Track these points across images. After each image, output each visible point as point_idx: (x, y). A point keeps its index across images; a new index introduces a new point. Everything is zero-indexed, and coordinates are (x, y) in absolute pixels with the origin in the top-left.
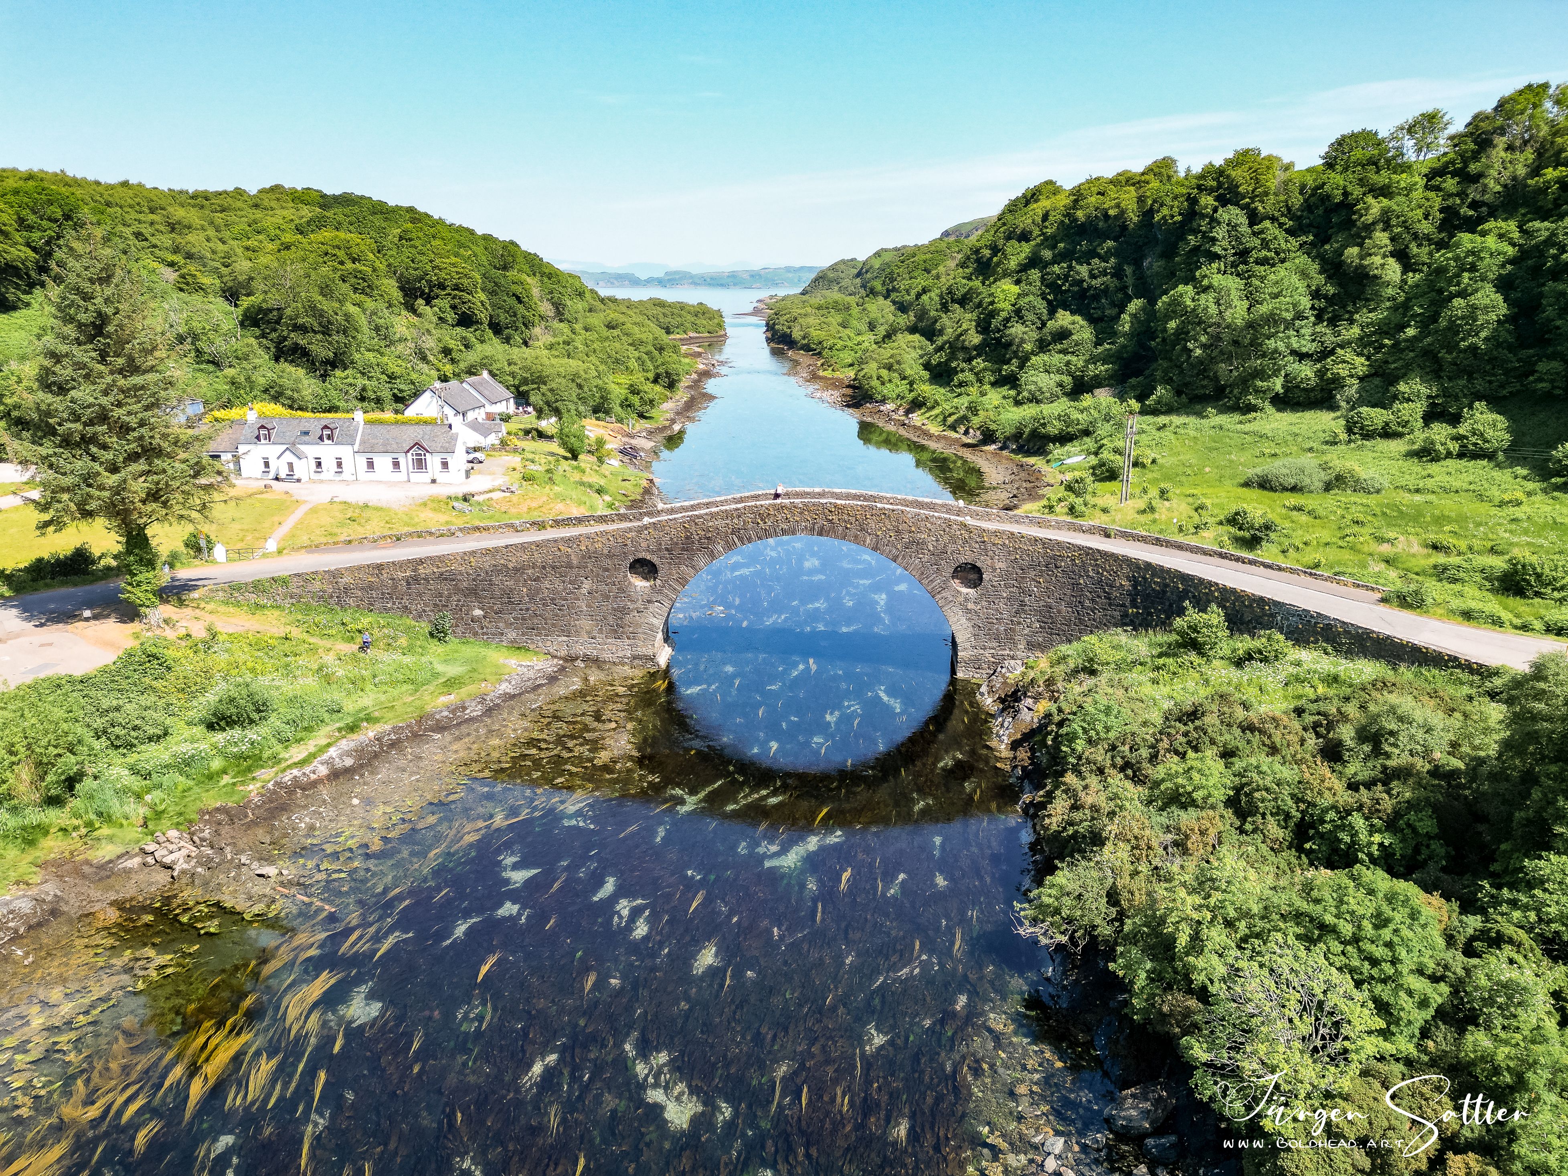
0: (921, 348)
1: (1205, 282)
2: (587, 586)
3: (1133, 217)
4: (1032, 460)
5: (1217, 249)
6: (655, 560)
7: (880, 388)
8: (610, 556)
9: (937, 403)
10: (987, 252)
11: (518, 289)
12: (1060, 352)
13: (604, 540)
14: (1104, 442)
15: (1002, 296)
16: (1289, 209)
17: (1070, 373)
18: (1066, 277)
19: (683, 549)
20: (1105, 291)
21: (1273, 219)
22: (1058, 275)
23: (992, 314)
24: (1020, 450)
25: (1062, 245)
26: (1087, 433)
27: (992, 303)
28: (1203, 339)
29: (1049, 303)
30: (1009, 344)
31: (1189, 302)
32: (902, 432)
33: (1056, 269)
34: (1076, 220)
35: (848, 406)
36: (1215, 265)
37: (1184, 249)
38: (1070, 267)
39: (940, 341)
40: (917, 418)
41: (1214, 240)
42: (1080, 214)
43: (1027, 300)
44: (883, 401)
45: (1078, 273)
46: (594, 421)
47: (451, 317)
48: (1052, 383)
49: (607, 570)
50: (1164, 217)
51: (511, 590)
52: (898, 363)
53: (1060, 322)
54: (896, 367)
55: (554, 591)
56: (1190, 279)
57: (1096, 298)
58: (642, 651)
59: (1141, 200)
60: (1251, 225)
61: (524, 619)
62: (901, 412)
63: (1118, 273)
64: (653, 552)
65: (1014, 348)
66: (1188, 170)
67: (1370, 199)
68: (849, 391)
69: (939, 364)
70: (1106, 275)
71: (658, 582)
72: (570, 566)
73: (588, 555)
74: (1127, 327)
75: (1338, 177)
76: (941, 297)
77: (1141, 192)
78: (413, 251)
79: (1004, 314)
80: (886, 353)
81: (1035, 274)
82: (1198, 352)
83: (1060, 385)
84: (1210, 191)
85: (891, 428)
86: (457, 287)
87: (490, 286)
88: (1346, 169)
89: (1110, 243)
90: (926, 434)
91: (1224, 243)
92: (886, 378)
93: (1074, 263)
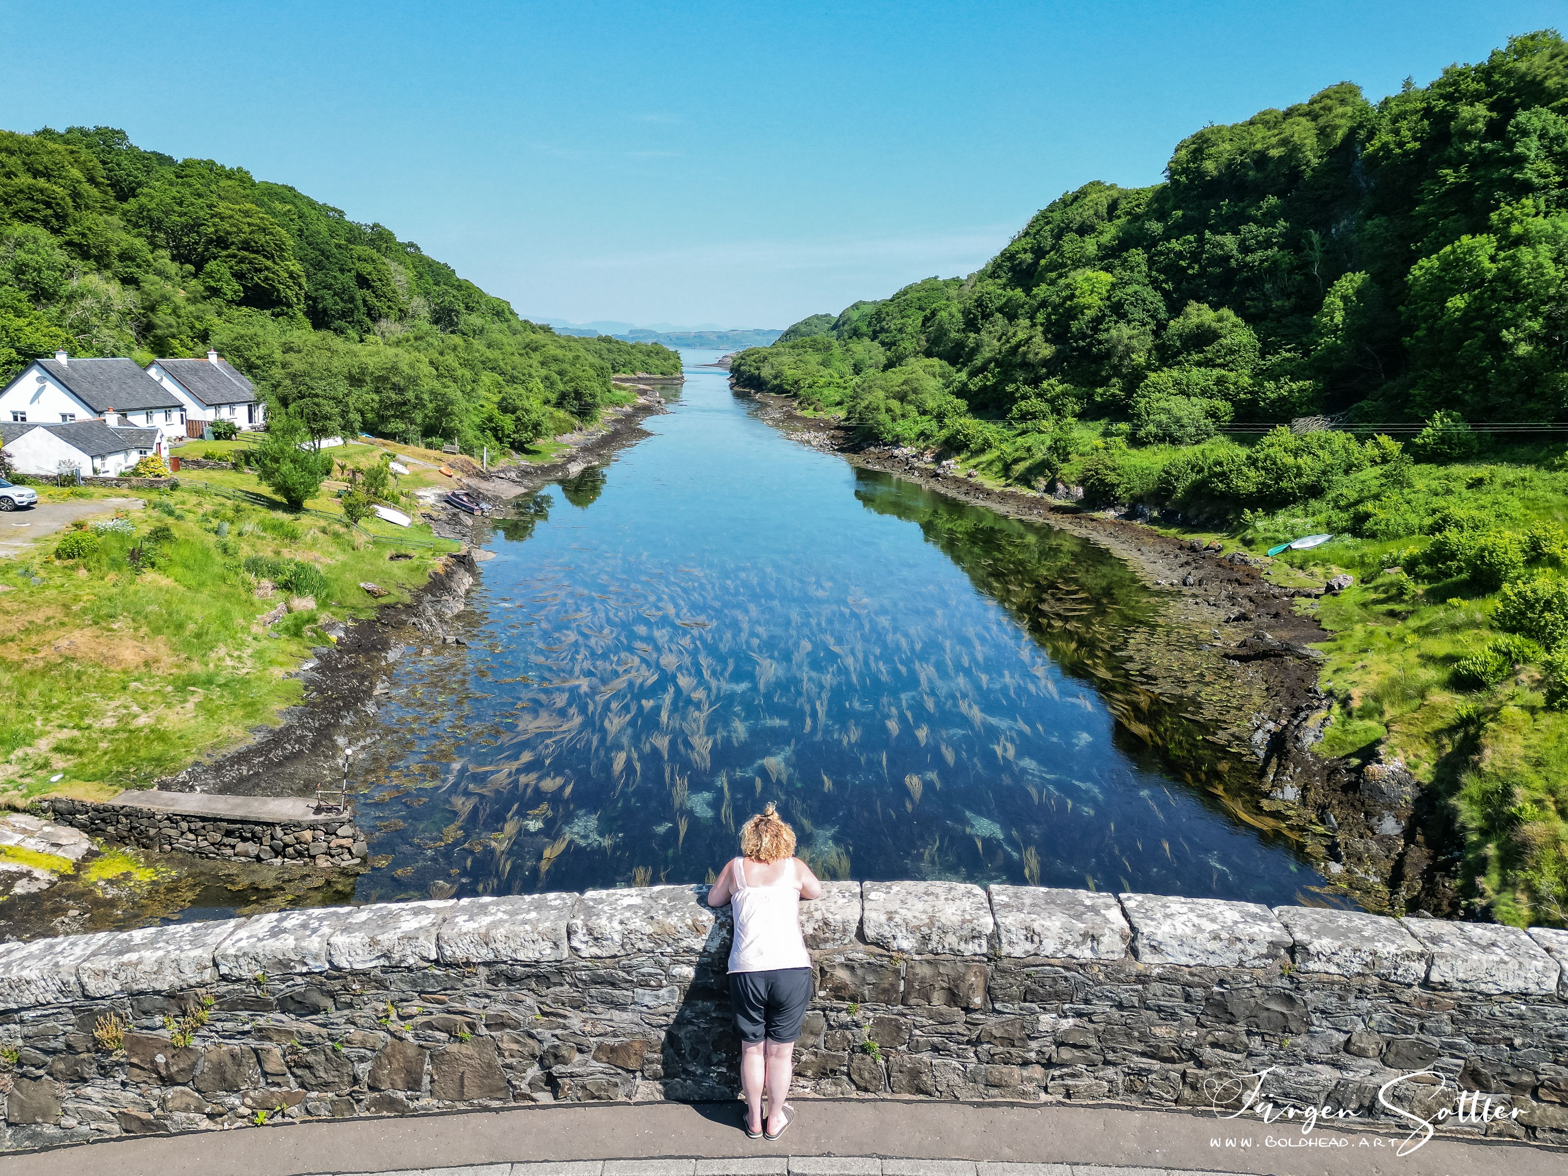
0: (942, 376)
1: (1516, 229)
3: (1313, 158)
4: (1207, 539)
5: (1529, 174)
7: (890, 425)
9: (986, 446)
12: (1199, 364)
15: (1086, 286)
17: (1226, 397)
18: (1195, 257)
20: (1273, 269)
22: (1180, 255)
23: (1073, 313)
24: (1167, 520)
25: (1180, 213)
27: (1072, 297)
28: (1535, 325)
29: (1166, 294)
30: (1108, 354)
31: (1487, 264)
32: (934, 485)
33: (1174, 244)
34: (1202, 175)
35: (842, 450)
36: (1528, 202)
37: (1431, 192)
38: (1201, 240)
39: (978, 361)
40: (955, 466)
41: (1520, 161)
42: (1209, 166)
43: (1130, 289)
44: (896, 442)
45: (1222, 246)
46: (422, 449)
47: (232, 288)
48: (1197, 412)
50: (1385, 146)
52: (915, 391)
53: (1195, 320)
54: (912, 397)
56: (1480, 227)
57: (1248, 283)
59: (1323, 133)
62: (928, 457)
63: (1291, 242)
65: (1115, 360)
66: (1408, 84)
68: (841, 433)
69: (984, 389)
70: (1269, 246)
74: (1339, 318)
76: (966, 312)
77: (1322, 121)
79: (1089, 314)
80: (896, 377)
81: (1137, 256)
82: (1523, 349)
83: (1212, 414)
84: (1475, 98)
85: (915, 479)
86: (246, 246)
87: (312, 254)
89: (1272, 200)
90: (978, 489)
91: (1540, 165)
92: (898, 412)
93: (1208, 234)
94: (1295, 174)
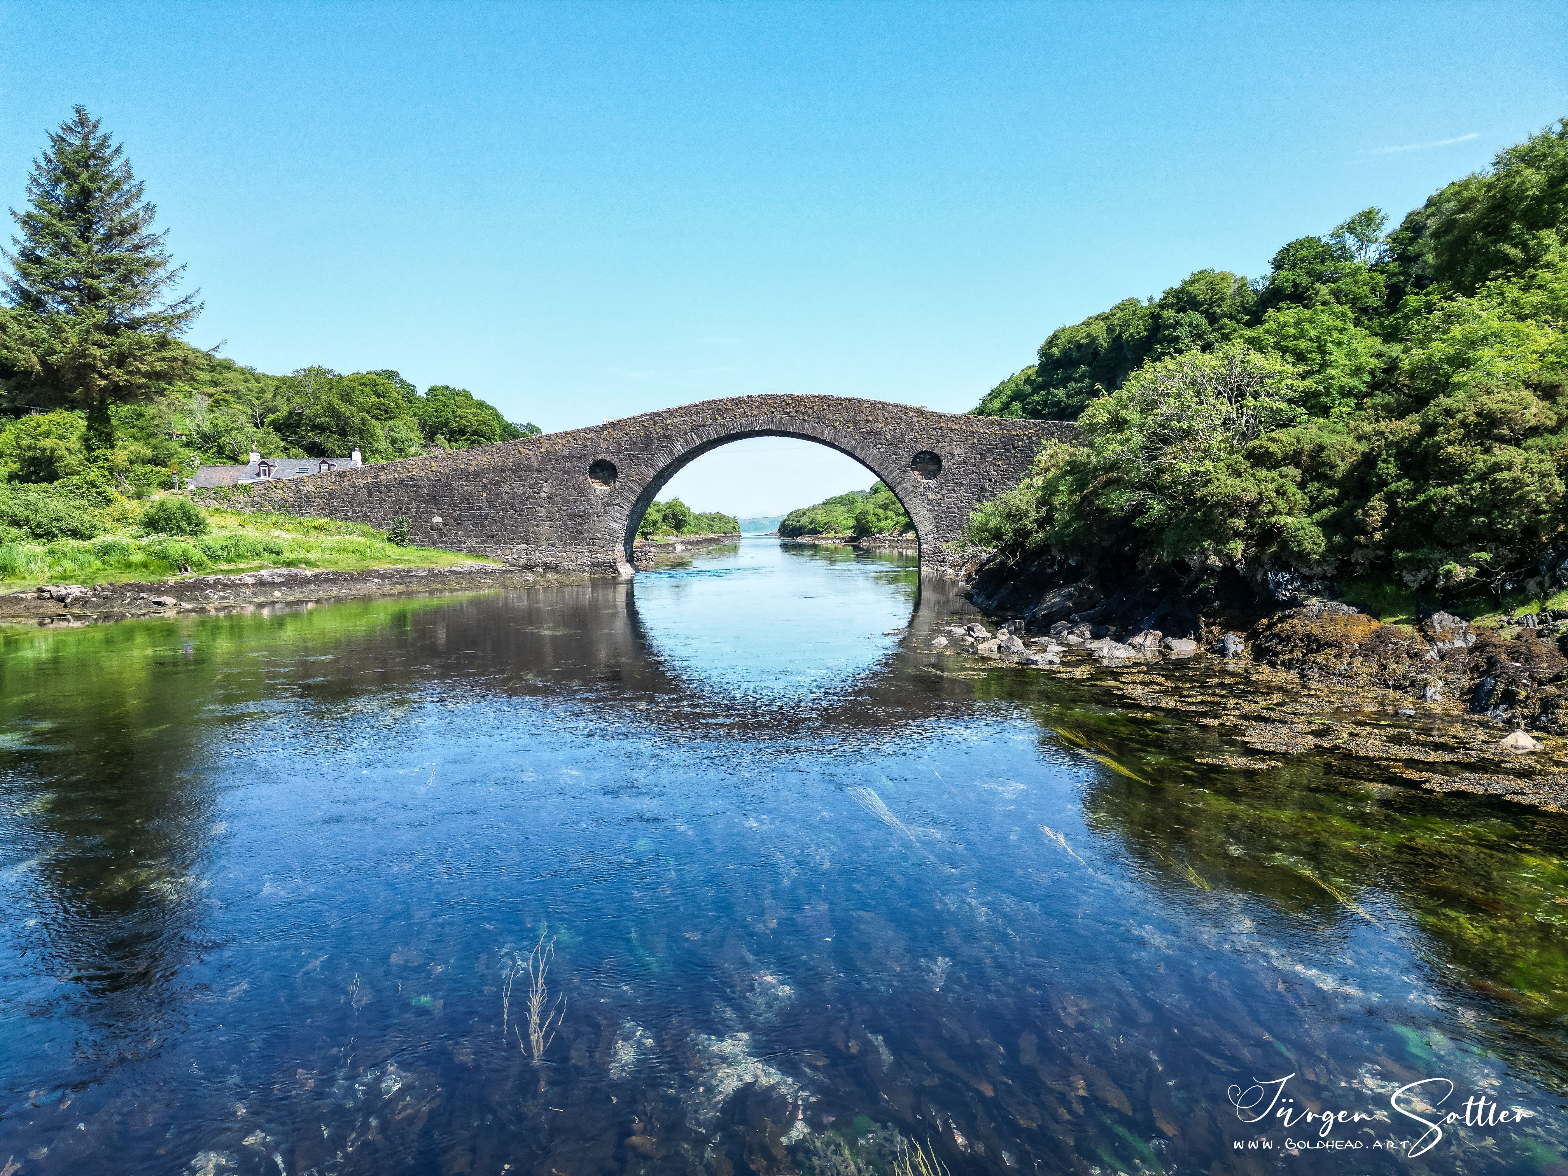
2: (547, 489)
3: (1104, 342)
5: (1181, 346)
6: (615, 461)
8: (571, 457)
13: (564, 441)
16: (1244, 308)
19: (642, 449)
21: (1231, 317)
22: (1038, 403)
33: (1036, 397)
34: (1052, 355)
38: (1048, 393)
41: (1177, 339)
42: (1055, 350)
45: (1056, 396)
49: (566, 473)
50: (1131, 335)
51: (471, 495)
55: (514, 496)
58: (601, 557)
59: (1110, 329)
60: (1211, 324)
61: (483, 526)
64: (611, 453)
66: (1151, 299)
67: (1318, 285)
70: (1082, 393)
71: (618, 484)
72: (529, 469)
73: (549, 457)
75: (1286, 273)
77: (1110, 323)
84: (1171, 306)
88: (1293, 267)
89: (1084, 368)
91: (1187, 341)
93: (1052, 390)
94: (1096, 353)
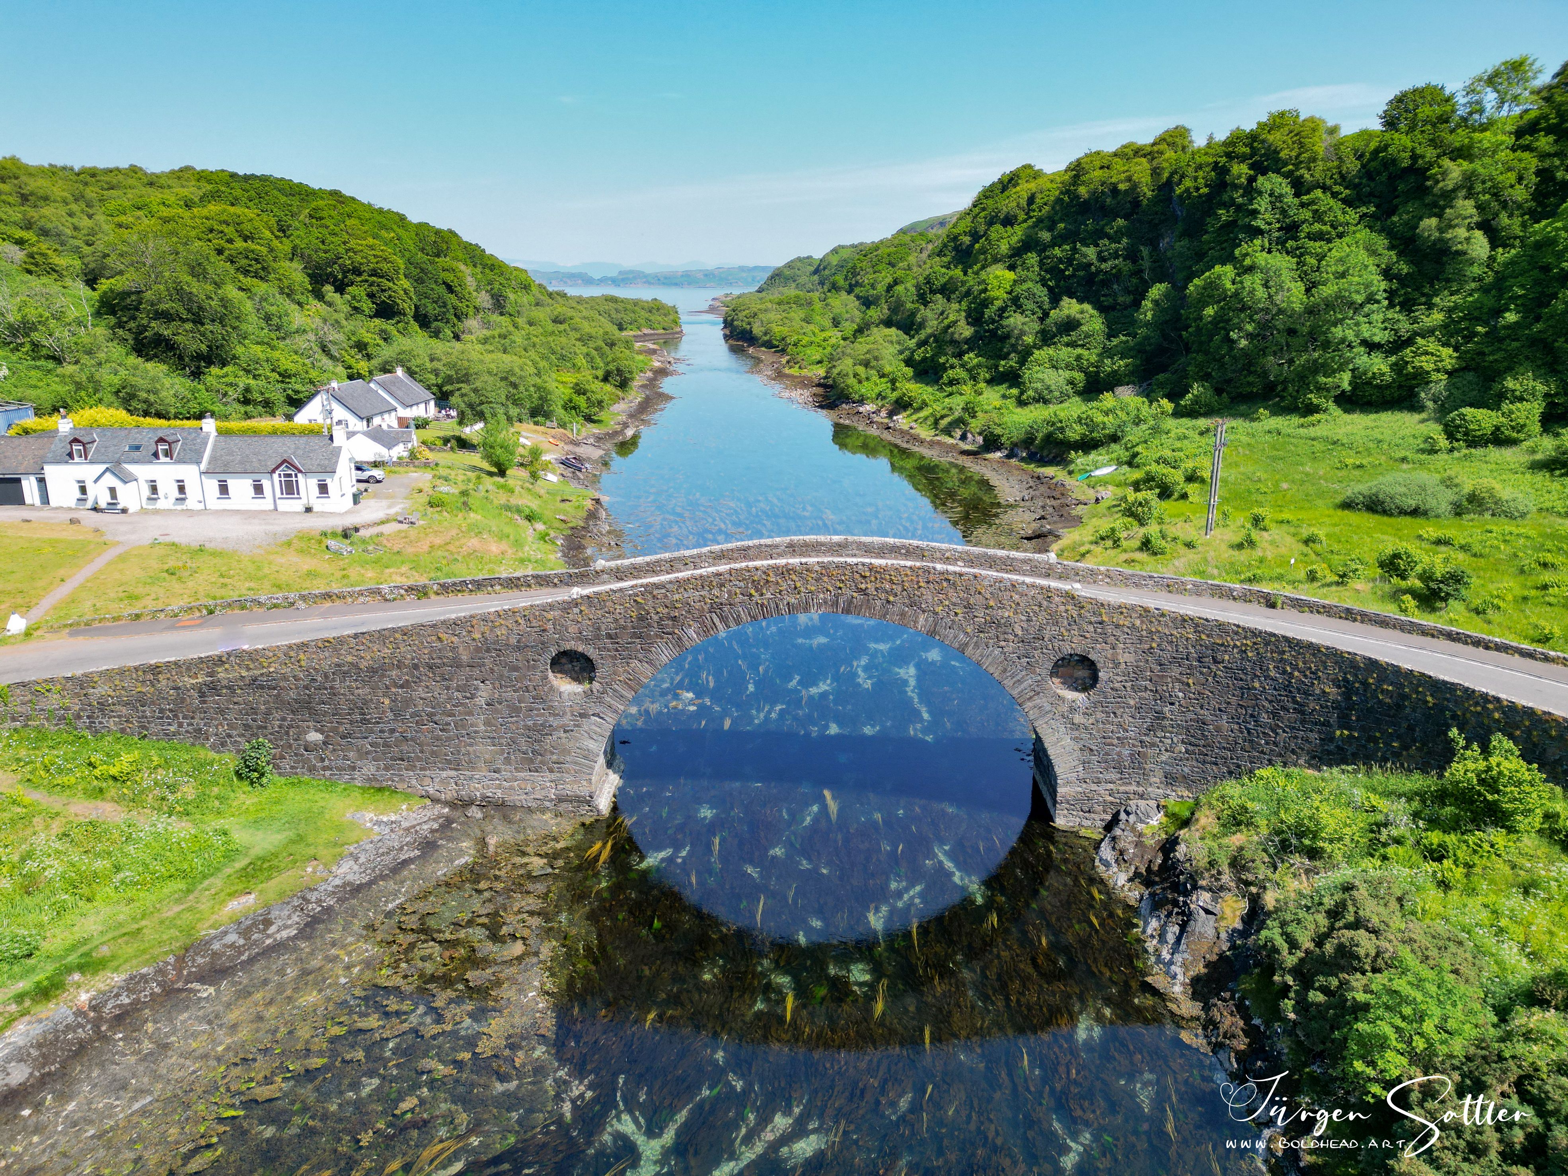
0: (899, 343)
1: (1248, 262)
2: (484, 693)
3: (1147, 191)
4: (1049, 471)
5: (1259, 223)
6: (591, 652)
7: (857, 387)
8: (520, 648)
9: (924, 405)
10: (967, 240)
11: (449, 277)
12: (1067, 345)
13: (510, 623)
14: (1139, 449)
15: (996, 283)
16: (1343, 177)
17: (1081, 369)
18: (1070, 261)
19: (634, 635)
20: (1117, 276)
21: (1325, 188)
22: (1060, 261)
23: (986, 303)
24: (1032, 458)
25: (1062, 225)
26: (1114, 438)
27: (985, 290)
28: (1249, 328)
29: (1050, 290)
30: (1007, 336)
31: (1229, 285)
32: (887, 436)
33: (1057, 251)
34: (1078, 197)
35: (821, 407)
36: (1258, 242)
37: (1212, 225)
38: (1074, 250)
39: (923, 335)
40: (902, 420)
41: (1255, 213)
42: (1083, 190)
43: (1025, 286)
44: (862, 401)
45: (1085, 256)
46: (531, 426)
47: (367, 306)
48: (1062, 381)
49: (516, 669)
50: (1187, 190)
51: (366, 702)
52: (876, 359)
53: (1066, 312)
54: (874, 363)
55: (433, 703)
56: (1228, 258)
57: (1105, 283)
58: (571, 788)
59: (1155, 172)
60: (1297, 195)
61: (386, 745)
62: (884, 413)
63: (1132, 255)
64: (586, 641)
65: (1013, 341)
66: (1211, 137)
67: (1446, 162)
68: (820, 390)
69: (924, 359)
70: (1117, 257)
71: (596, 685)
72: (457, 664)
73: (487, 647)
74: (1149, 315)
75: (1403, 137)
76: (918, 287)
77: (1155, 163)
78: (324, 231)
79: (998, 304)
80: (862, 347)
81: (1032, 258)
82: (1243, 343)
83: (1071, 382)
84: (1242, 158)
85: (874, 431)
86: (374, 273)
87: (415, 272)
88: (1411, 129)
89: (1120, 222)
90: (916, 439)
91: (1267, 216)
92: (863, 376)
93: (1078, 245)
94: (1136, 203)
